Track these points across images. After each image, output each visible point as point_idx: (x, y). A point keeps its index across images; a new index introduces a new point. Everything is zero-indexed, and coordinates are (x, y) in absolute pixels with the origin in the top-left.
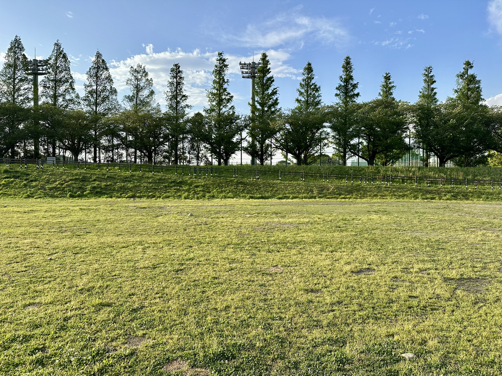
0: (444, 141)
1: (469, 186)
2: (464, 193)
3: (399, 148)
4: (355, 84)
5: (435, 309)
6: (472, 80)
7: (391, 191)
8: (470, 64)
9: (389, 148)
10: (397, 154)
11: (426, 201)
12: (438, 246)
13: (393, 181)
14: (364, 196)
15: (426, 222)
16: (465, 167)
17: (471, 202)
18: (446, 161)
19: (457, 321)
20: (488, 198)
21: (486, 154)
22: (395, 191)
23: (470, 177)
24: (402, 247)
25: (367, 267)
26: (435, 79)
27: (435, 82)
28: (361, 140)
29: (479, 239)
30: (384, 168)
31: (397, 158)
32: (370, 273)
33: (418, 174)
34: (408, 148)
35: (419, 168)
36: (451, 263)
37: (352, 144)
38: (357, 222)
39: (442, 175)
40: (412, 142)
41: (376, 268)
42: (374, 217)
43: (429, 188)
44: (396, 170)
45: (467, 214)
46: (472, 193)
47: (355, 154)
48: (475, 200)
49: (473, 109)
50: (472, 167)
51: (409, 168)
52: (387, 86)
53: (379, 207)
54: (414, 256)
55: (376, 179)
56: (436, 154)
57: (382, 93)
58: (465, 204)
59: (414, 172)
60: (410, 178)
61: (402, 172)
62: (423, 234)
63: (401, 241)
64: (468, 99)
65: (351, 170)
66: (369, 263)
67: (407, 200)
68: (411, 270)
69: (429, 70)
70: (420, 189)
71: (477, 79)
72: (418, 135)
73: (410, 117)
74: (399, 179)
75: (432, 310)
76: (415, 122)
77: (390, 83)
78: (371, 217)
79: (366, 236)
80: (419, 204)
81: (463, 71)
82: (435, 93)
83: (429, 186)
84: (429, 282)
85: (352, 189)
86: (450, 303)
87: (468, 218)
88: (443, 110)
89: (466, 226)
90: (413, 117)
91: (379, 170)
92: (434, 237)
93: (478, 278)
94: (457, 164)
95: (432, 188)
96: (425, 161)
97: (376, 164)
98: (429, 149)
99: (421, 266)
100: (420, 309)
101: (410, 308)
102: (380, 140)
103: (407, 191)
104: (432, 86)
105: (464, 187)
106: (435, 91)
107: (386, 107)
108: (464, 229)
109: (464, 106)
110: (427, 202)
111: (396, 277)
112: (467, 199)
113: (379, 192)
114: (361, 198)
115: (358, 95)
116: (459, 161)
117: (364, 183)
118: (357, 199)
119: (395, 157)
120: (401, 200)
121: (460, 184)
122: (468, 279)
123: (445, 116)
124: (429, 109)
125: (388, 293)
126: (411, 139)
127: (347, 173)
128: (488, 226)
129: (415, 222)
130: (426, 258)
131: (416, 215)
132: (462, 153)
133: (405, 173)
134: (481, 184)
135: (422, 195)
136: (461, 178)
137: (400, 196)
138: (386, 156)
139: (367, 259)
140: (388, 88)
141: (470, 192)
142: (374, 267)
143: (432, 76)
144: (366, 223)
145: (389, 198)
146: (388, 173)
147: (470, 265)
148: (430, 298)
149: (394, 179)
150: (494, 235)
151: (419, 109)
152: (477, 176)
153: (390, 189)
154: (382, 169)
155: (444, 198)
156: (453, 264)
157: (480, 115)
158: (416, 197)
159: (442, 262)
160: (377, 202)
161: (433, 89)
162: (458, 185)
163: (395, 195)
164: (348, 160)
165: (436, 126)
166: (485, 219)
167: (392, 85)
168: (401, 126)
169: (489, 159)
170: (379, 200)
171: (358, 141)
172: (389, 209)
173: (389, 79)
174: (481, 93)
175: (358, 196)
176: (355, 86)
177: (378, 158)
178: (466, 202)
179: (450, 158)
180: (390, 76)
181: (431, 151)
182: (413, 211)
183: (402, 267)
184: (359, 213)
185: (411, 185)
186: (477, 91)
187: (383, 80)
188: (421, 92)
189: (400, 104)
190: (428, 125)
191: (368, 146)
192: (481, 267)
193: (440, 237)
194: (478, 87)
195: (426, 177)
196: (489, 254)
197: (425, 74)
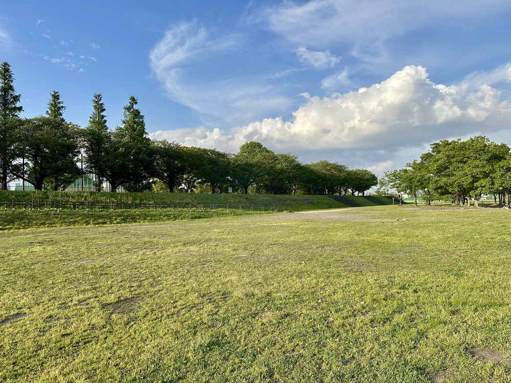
0: (115, 167)
1: (137, 209)
2: (132, 216)
3: (70, 172)
4: (17, 96)
5: (89, 342)
6: (137, 114)
7: (61, 217)
8: (135, 100)
9: (59, 171)
10: (69, 178)
11: (97, 226)
12: (102, 272)
13: (64, 207)
14: (29, 225)
15: (93, 249)
16: (133, 192)
17: (139, 224)
18: (118, 185)
19: (108, 348)
20: (151, 219)
21: (151, 181)
22: (65, 218)
23: (137, 202)
24: (64, 280)
25: (16, 311)
26: (105, 107)
27: (105, 110)
28: (26, 161)
29: (139, 258)
30: (54, 193)
31: (68, 182)
32: (18, 319)
33: (90, 199)
34: (80, 173)
35: (91, 193)
36: (111, 287)
37: (15, 165)
38: (14, 257)
39: (114, 200)
40: (84, 166)
41: (27, 311)
42: (37, 249)
43: (101, 213)
44: (67, 195)
45: (132, 236)
46: (139, 215)
47: (18, 177)
48: (142, 222)
49: (139, 141)
50: (139, 193)
51: (81, 193)
52: (56, 106)
53: (45, 237)
54: (76, 287)
55: (43, 205)
56: (108, 180)
57: (50, 112)
58: (132, 227)
59: (86, 197)
60: (82, 204)
61: (73, 197)
62: (89, 261)
63: (64, 273)
64: (135, 131)
65: (13, 195)
66: (19, 307)
67: (78, 227)
68: (70, 304)
69: (99, 97)
70: (91, 214)
71: (141, 114)
72: (89, 160)
73: (81, 142)
74: (70, 205)
75: (85, 343)
76: (86, 147)
77: (59, 103)
78: (34, 250)
79: (22, 273)
80: (91, 231)
81: (129, 105)
82: (105, 121)
83: (101, 211)
84: (86, 313)
85: (13, 217)
86: (105, 330)
87: (133, 239)
88: (113, 138)
89: (130, 247)
90: (85, 141)
91: (47, 195)
92: (99, 262)
93: (134, 297)
94: (126, 189)
95: (103, 213)
96: (99, 185)
97: (46, 189)
98: (101, 174)
99: (81, 297)
100: (73, 346)
101: (60, 349)
102: (48, 162)
103: (78, 217)
104: (102, 114)
105: (132, 211)
106: (105, 118)
107: (55, 128)
108: (128, 251)
109: (131, 137)
110: (99, 227)
111: (50, 317)
112: (135, 222)
113: (47, 219)
114: (24, 228)
115: (20, 109)
116: (129, 186)
117: (29, 211)
118: (20, 229)
119: (66, 181)
120: (72, 226)
121: (130, 208)
122: (125, 300)
123: (115, 144)
124: (99, 135)
125: (38, 338)
126: (83, 163)
127: (7, 198)
128: (148, 245)
129: (83, 249)
130: (87, 287)
131: (85, 242)
132: (131, 180)
133: (77, 198)
134: (146, 207)
135: (93, 221)
136: (130, 202)
137: (71, 222)
138: (57, 180)
139: (17, 303)
140: (56, 108)
141: (137, 215)
142: (26, 310)
143: (102, 104)
144: (26, 257)
145: (58, 226)
146: (58, 198)
147: (128, 285)
148: (84, 331)
149: (64, 205)
150: (152, 252)
151: (90, 134)
152: (143, 200)
153: (60, 216)
154: (51, 194)
155: (115, 222)
156: (113, 288)
157: (145, 147)
158: (88, 223)
159: (103, 288)
160: (44, 231)
161: (103, 117)
162: (127, 209)
163: (65, 222)
164: (10, 183)
165: (107, 153)
166: (146, 239)
167: (61, 105)
168: (71, 149)
169: (153, 185)
170: (47, 229)
171: (22, 162)
172: (57, 237)
173: (59, 99)
174: (145, 127)
175: (21, 225)
176: (16, 98)
177: (48, 182)
178: (134, 224)
179: (121, 184)
180: (59, 95)
181: (103, 176)
182: (82, 238)
183: (59, 303)
184: (19, 246)
185: (83, 210)
186: (142, 125)
187: (51, 98)
188: (91, 118)
189: (70, 126)
190: (99, 151)
191: (34, 168)
192: (137, 285)
193: (105, 262)
194: (142, 122)
195: (98, 202)
196: (145, 271)
197: (95, 101)
